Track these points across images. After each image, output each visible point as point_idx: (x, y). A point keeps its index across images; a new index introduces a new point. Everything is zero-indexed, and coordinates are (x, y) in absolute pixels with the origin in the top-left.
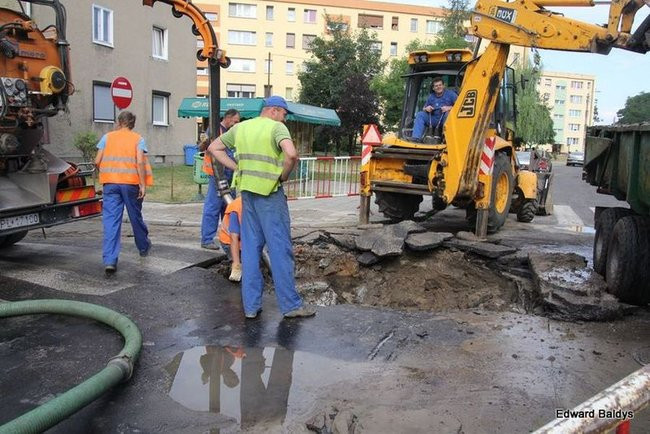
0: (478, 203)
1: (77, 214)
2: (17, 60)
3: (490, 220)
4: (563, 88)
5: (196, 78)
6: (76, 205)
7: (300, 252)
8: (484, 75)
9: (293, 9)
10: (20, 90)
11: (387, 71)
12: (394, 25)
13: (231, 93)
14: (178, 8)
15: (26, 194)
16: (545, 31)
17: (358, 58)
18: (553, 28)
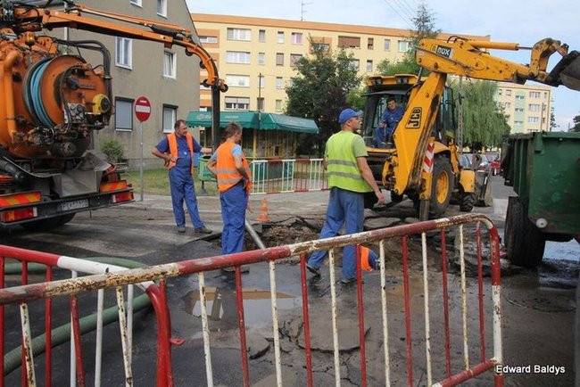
0: (421, 195)
1: (115, 201)
2: (78, 91)
3: (430, 208)
4: (522, 98)
5: (199, 92)
6: (114, 194)
7: (280, 232)
8: (428, 96)
9: (282, 33)
10: (80, 112)
11: (363, 86)
12: (370, 45)
13: (228, 105)
14: (189, 50)
15: (79, 186)
16: (477, 65)
17: (337, 75)
18: (483, 63)
